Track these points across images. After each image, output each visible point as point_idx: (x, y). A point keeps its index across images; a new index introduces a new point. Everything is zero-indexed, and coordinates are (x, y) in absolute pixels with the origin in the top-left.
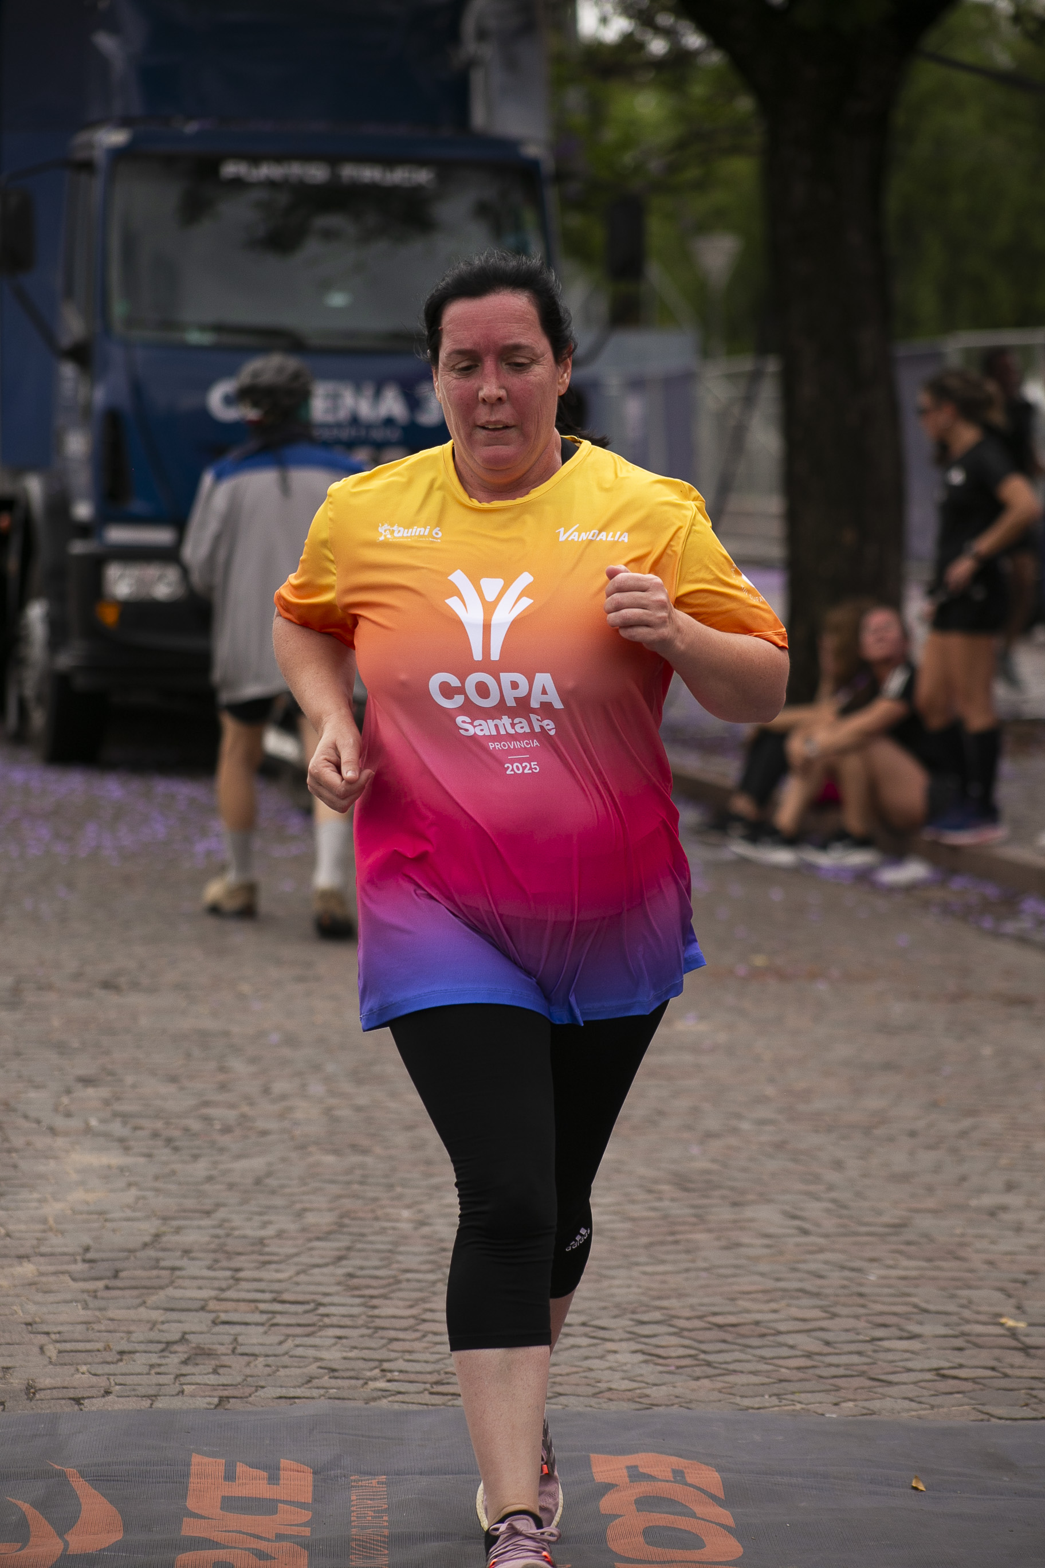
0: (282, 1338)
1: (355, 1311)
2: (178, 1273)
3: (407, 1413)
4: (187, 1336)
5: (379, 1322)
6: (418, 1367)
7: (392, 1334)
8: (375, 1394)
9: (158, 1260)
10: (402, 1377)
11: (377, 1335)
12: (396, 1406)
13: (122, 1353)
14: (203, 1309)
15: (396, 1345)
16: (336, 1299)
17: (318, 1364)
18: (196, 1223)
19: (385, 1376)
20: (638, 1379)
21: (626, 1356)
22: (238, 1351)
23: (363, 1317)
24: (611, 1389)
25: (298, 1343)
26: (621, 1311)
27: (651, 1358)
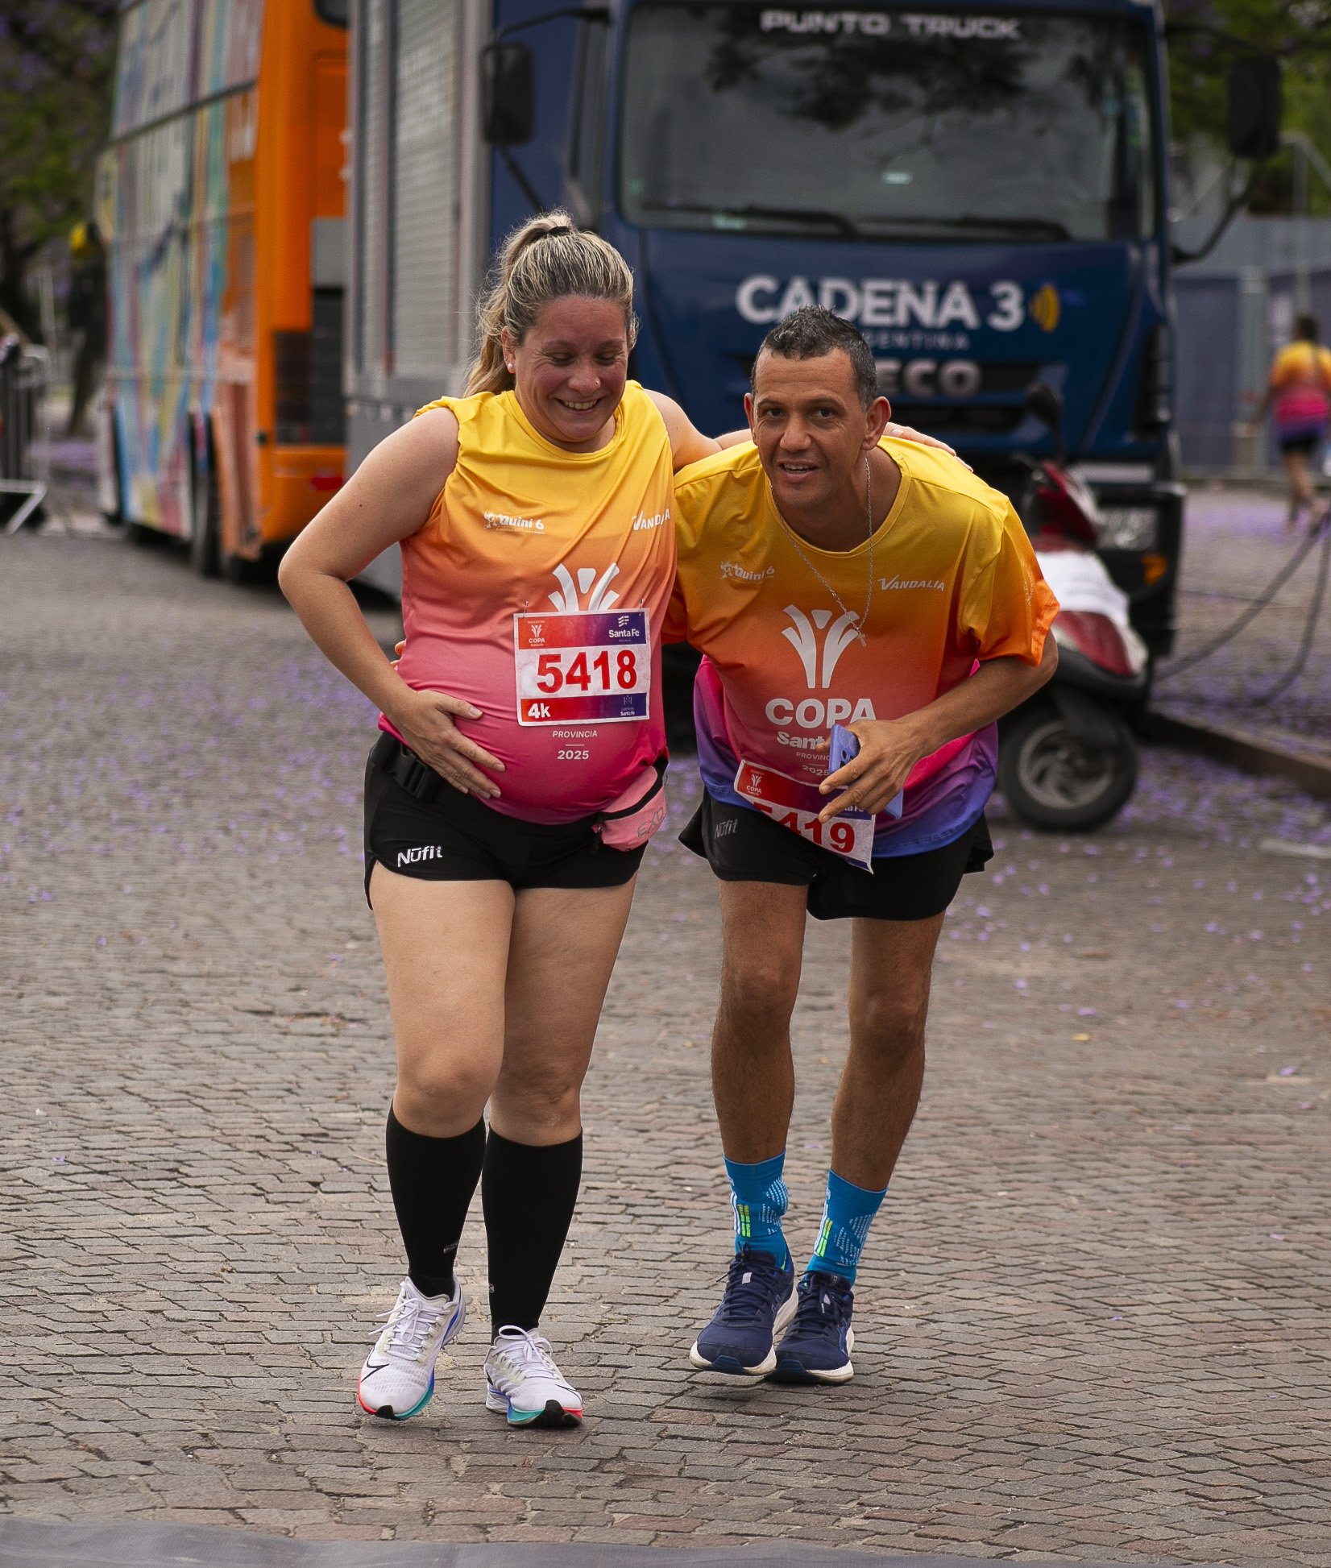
0: (742, 1458)
1: (834, 1427)
2: (622, 1372)
3: (884, 1560)
4: (625, 1452)
5: (861, 1443)
6: (905, 1501)
7: (876, 1458)
8: (848, 1534)
9: (599, 1356)
10: (883, 1514)
11: (855, 1459)
12: (872, 1550)
13: (543, 1470)
14: (647, 1418)
15: (881, 1473)
16: (811, 1413)
17: (781, 1493)
18: (650, 1310)
19: (863, 1512)
20: (1178, 1525)
21: (1165, 1496)
22: (686, 1473)
23: (844, 1435)
24: (1142, 1538)
25: (759, 1465)
26: (1165, 1438)
27: (1196, 1499)
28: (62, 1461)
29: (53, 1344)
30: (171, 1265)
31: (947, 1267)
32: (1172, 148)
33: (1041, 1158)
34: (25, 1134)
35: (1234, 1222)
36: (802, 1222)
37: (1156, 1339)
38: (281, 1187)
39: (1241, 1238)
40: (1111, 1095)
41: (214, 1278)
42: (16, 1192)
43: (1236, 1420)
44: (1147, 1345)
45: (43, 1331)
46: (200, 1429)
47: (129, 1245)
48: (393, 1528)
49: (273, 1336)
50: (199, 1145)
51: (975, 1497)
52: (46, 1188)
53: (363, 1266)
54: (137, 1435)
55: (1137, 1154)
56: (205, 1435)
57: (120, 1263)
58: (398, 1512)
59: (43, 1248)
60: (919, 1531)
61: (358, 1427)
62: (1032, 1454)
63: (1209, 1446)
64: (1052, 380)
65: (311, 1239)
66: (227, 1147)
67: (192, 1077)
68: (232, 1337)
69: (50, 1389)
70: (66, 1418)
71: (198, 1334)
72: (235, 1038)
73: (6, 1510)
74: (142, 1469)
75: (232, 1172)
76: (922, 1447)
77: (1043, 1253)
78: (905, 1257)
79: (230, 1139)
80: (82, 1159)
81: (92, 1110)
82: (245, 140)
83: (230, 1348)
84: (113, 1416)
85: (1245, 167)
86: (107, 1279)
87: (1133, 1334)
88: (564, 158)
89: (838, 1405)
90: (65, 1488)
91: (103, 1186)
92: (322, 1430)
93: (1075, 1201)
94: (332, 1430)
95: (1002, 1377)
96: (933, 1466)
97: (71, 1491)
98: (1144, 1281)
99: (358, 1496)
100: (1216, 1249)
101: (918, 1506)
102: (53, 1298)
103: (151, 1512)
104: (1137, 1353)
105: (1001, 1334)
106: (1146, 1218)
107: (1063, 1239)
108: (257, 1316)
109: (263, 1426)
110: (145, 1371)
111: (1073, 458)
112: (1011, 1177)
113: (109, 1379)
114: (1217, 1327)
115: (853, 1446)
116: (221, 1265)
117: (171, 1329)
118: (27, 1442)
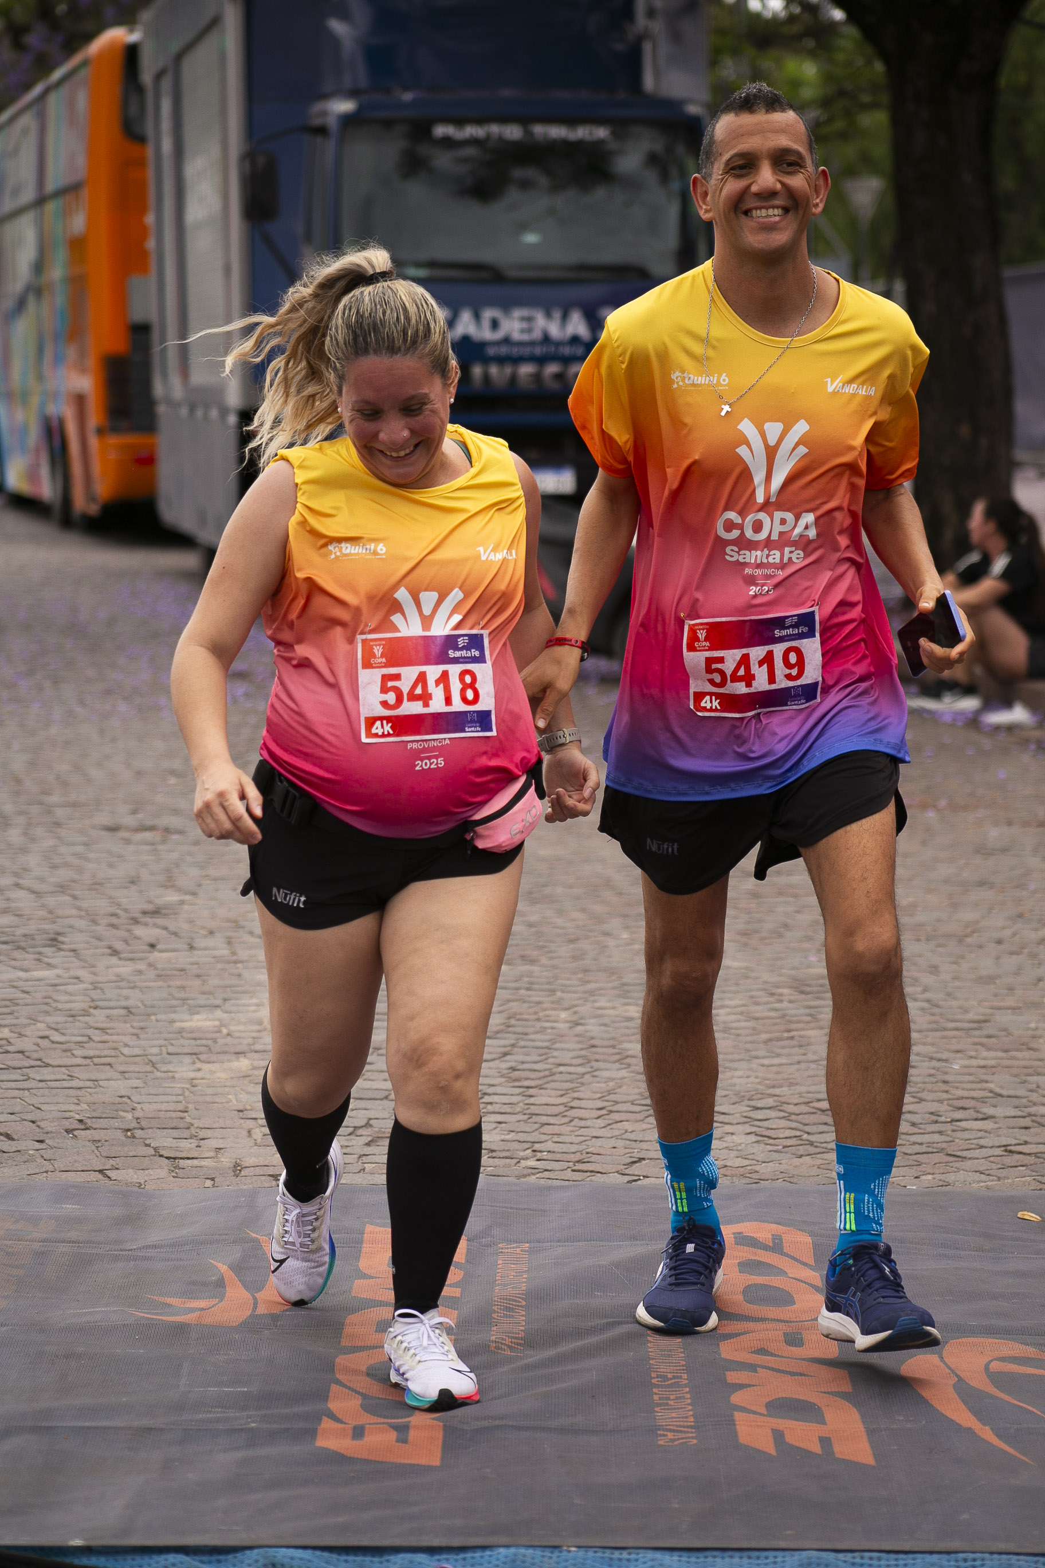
1: (515, 1099)
3: (552, 1188)
4: (371, 1122)
5: (534, 1109)
6: (565, 1148)
7: (544, 1119)
8: (527, 1172)
10: (550, 1156)
11: (531, 1120)
12: (542, 1182)
15: (547, 1129)
16: (499, 1090)
19: (535, 1156)
20: (750, 1157)
23: (521, 1104)
27: (763, 1139)
30: (53, 1005)
31: (589, 987)
38: (129, 949)
41: (83, 1013)
43: (788, 1084)
46: (77, 1117)
47: (23, 992)
48: (212, 1179)
49: (126, 1051)
50: (70, 922)
51: (612, 1143)
54: (33, 1122)
56: (81, 1121)
57: (18, 1005)
58: (215, 1168)
60: (575, 1168)
61: (186, 1110)
63: (771, 1102)
65: (151, 984)
68: (97, 1053)
71: (74, 1052)
72: (94, 847)
74: (38, 1145)
75: (94, 939)
76: (575, 1110)
79: (92, 917)
82: (81, 222)
83: (96, 1060)
84: (16, 1109)
86: (9, 1016)
88: (300, 229)
89: (516, 1084)
92: (162, 1115)
94: (168, 1113)
95: (626, 1061)
96: (583, 1123)
99: (188, 1158)
101: (573, 1150)
103: (45, 1174)
105: (625, 1032)
108: (114, 1038)
109: (121, 1113)
110: (38, 1078)
113: (13, 1085)
115: (528, 1112)
116: (89, 1004)
117: (55, 1049)
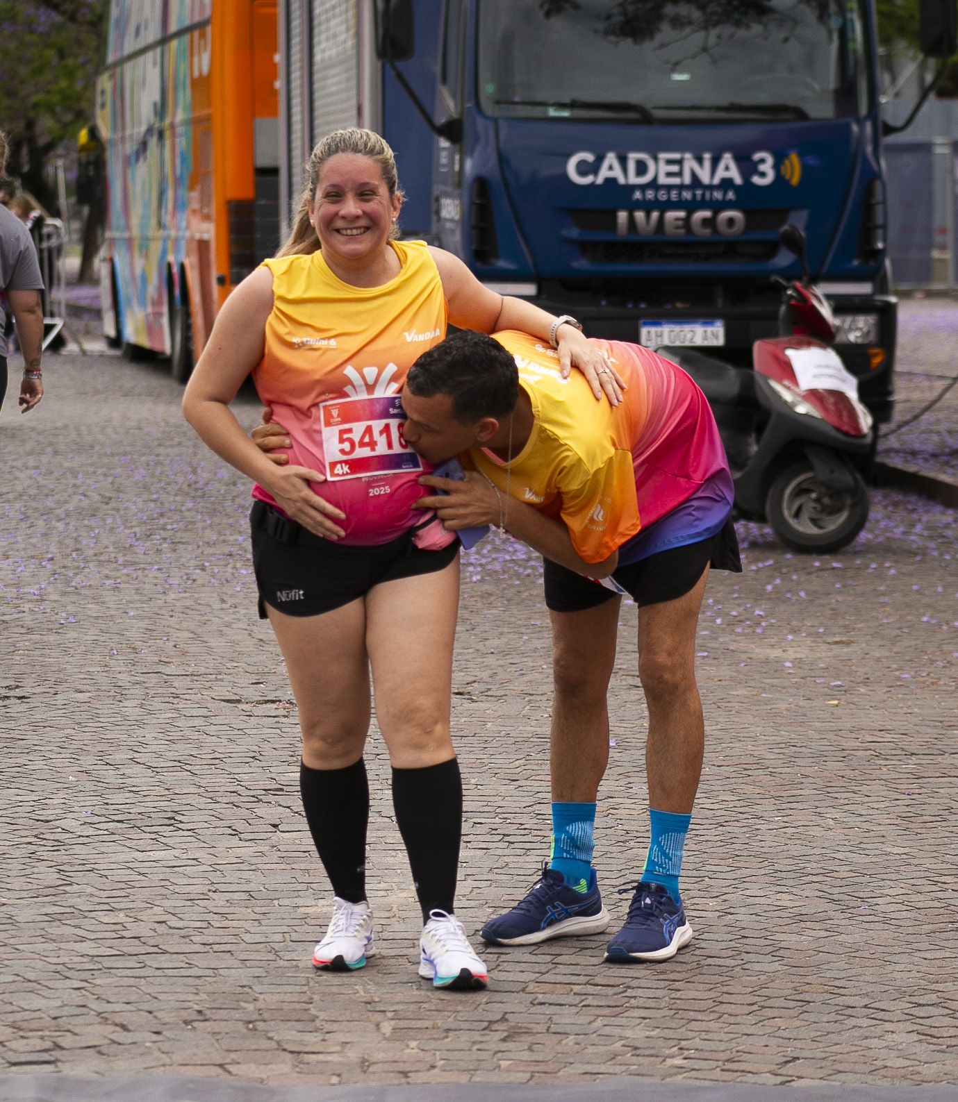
0: (593, 1018)
1: (659, 993)
3: (698, 1089)
4: (508, 1016)
5: (680, 1004)
6: (713, 1046)
7: (692, 1015)
8: (672, 1071)
10: (697, 1055)
11: (676, 1016)
12: (689, 1082)
13: (448, 1030)
14: (523, 990)
15: (694, 1025)
16: (643, 983)
17: (622, 1042)
19: (682, 1054)
20: (912, 1057)
21: (902, 1036)
22: (552, 1030)
23: (667, 999)
24: (886, 1067)
25: (605, 1023)
26: (901, 994)
27: (924, 1037)
28: (96, 1033)
29: (86, 948)
30: (171, 888)
31: (739, 873)
32: (880, 50)
33: (806, 792)
34: (61, 794)
35: (948, 834)
36: (632, 844)
37: (893, 922)
38: (250, 829)
39: (953, 846)
40: (856, 744)
41: (203, 897)
42: (57, 837)
43: (951, 979)
44: (886, 926)
45: (79, 939)
46: (197, 1007)
47: (140, 874)
48: (339, 1075)
49: (247, 938)
50: (189, 799)
51: (764, 1041)
52: (78, 833)
53: (312, 885)
54: (150, 1012)
55: (876, 786)
56: (200, 1012)
57: (134, 887)
58: (342, 1064)
59: (78, 877)
60: (724, 1067)
61: (311, 1003)
62: (804, 1008)
63: (933, 998)
64: (798, 221)
65: (273, 866)
66: (210, 801)
67: (182, 749)
68: (217, 940)
69: (86, 981)
70: (97, 1002)
71: (192, 938)
72: (213, 720)
73: (57, 1069)
74: (155, 1037)
75: (213, 818)
76: (724, 1005)
77: (810, 861)
78: (708, 868)
79: (211, 795)
80: (104, 812)
81: (110, 776)
82: (203, 62)
83: (216, 947)
84: (133, 999)
85: (932, 62)
86: (125, 900)
87: (876, 919)
88: (438, 69)
89: (662, 977)
90: (99, 1052)
91: (120, 831)
92: (285, 1006)
93: (831, 822)
94: (292, 1006)
95: (781, 953)
96: (732, 1020)
97: (103, 1054)
98: (883, 880)
99: (313, 1053)
100: (935, 854)
101: (722, 1049)
102: (86, 914)
103: (162, 1068)
104: (879, 932)
105: (780, 921)
106: (883, 833)
107: (824, 851)
108: (235, 924)
109: (242, 1004)
110: (155, 966)
111: (815, 280)
112: (784, 806)
113: (129, 972)
114: (937, 912)
115: (674, 1007)
116: (208, 887)
117: (172, 935)
118: (70, 1019)
